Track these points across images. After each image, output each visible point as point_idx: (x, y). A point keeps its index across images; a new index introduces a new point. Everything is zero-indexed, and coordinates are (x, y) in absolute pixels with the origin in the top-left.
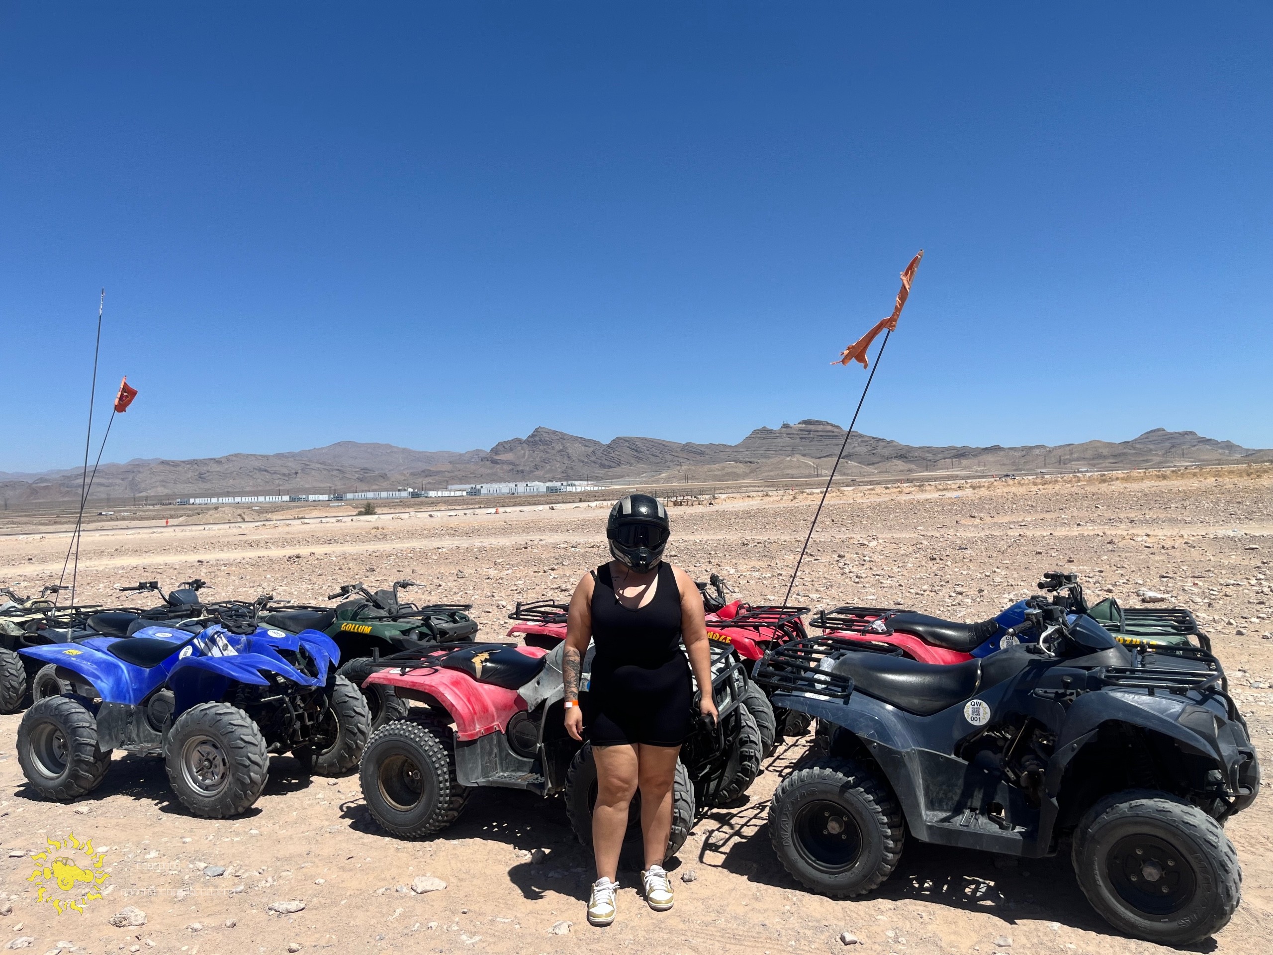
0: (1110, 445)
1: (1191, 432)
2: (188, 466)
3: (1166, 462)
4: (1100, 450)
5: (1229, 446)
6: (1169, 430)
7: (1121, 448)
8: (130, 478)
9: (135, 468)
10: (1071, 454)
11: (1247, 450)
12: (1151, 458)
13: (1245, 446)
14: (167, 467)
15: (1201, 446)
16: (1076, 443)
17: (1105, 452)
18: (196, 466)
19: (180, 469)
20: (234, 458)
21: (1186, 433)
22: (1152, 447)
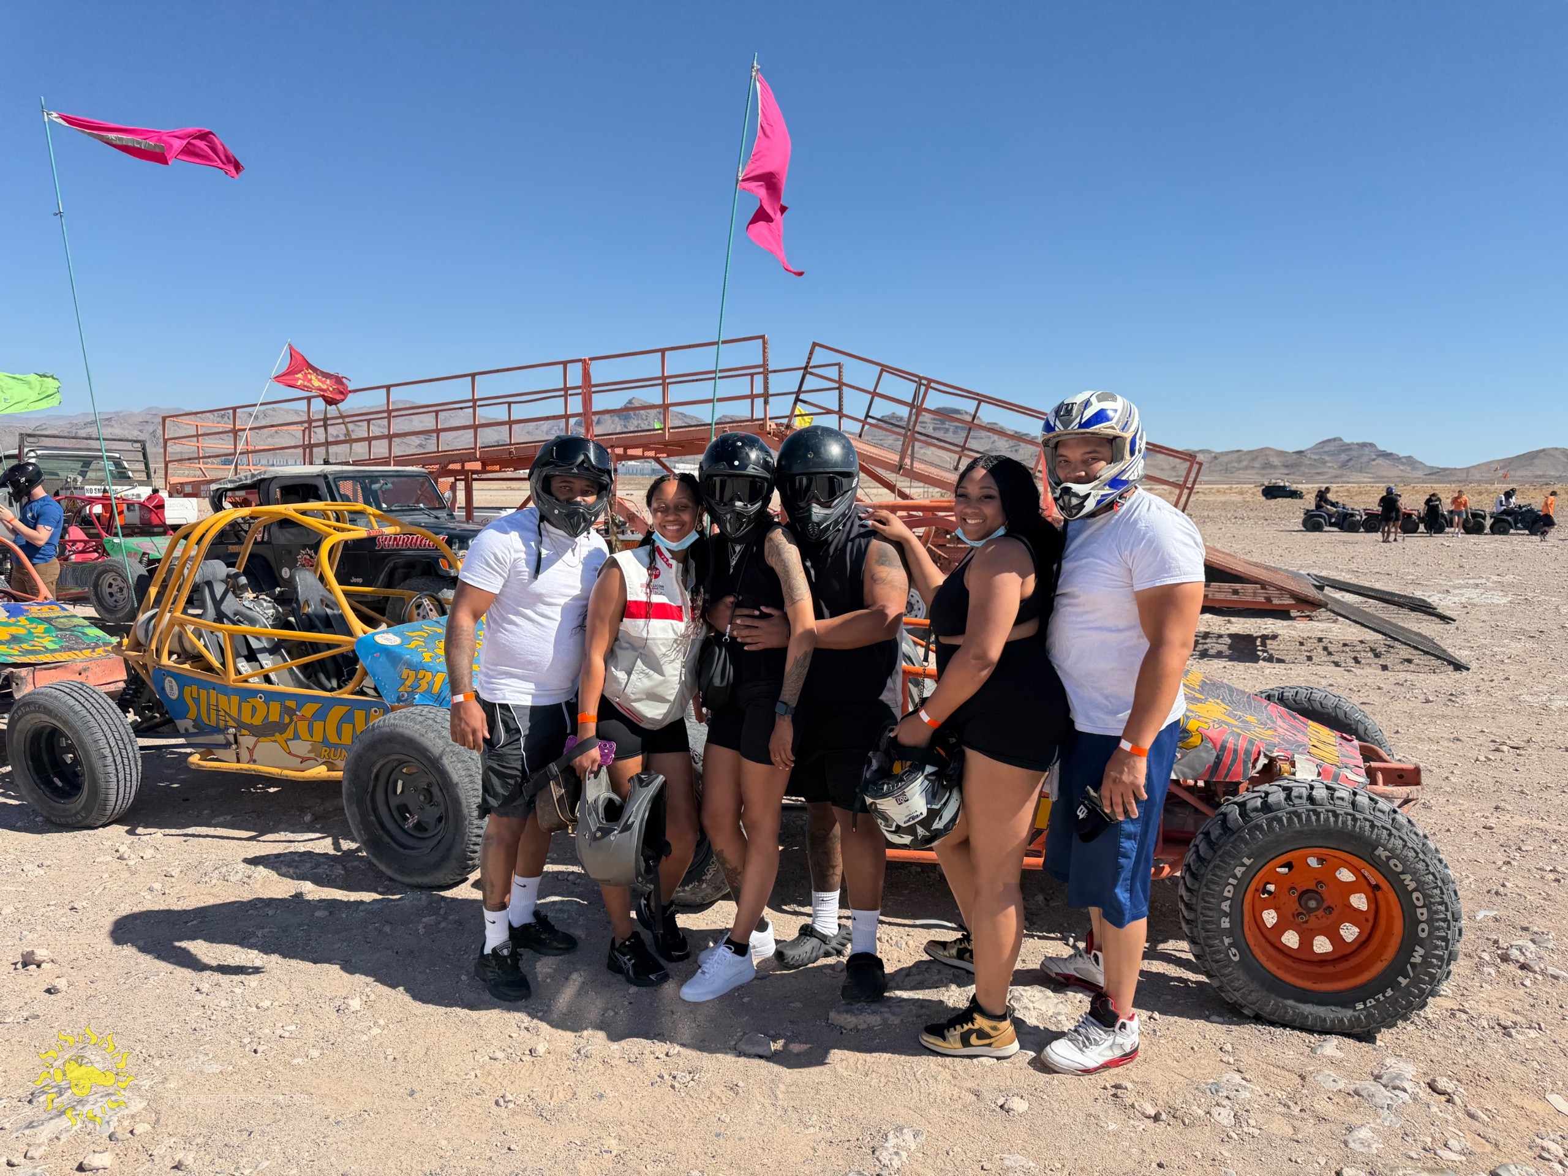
0: (1282, 454)
1: (1372, 445)
3: (1341, 476)
4: (1271, 459)
5: (1410, 461)
6: (1347, 440)
7: (1294, 457)
10: (1240, 461)
11: (1432, 468)
12: (1325, 470)
13: (1428, 464)
15: (1380, 461)
16: (1246, 449)
17: (1276, 461)
21: (1364, 445)
22: (1327, 458)
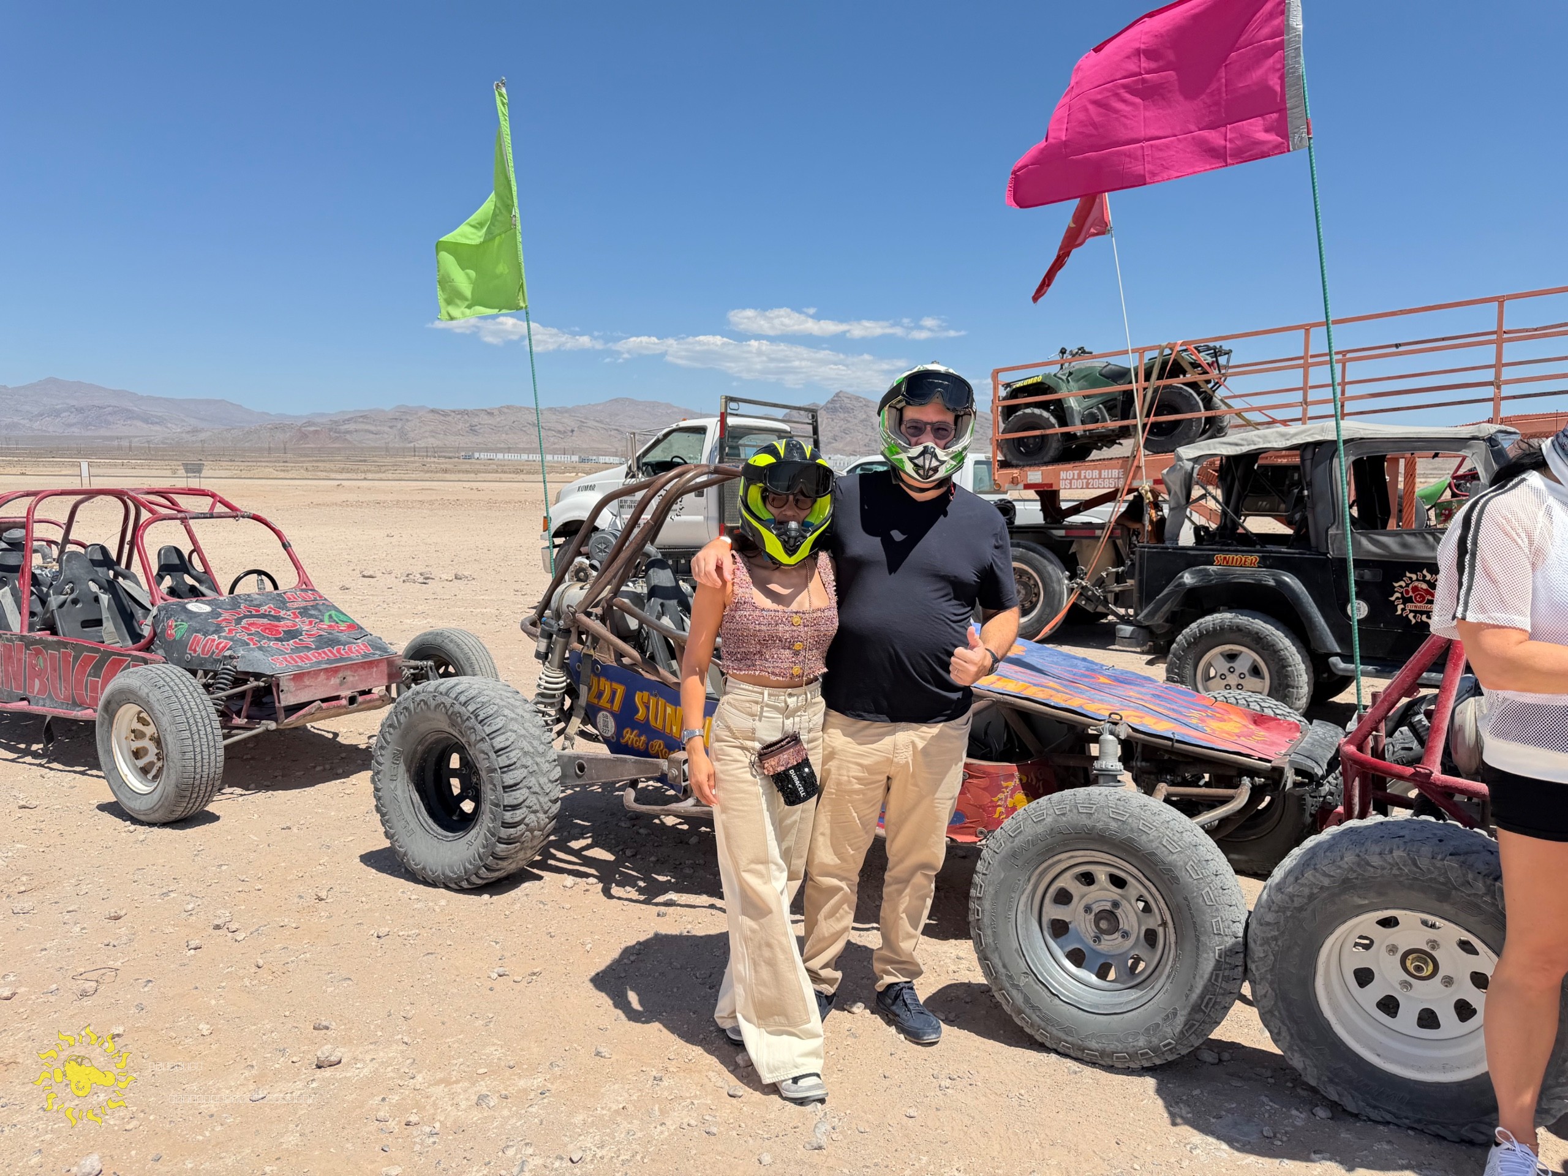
2: (459, 416)
8: (399, 425)
9: (402, 415)
14: (437, 416)
18: (466, 417)
19: (449, 419)
20: (506, 410)
